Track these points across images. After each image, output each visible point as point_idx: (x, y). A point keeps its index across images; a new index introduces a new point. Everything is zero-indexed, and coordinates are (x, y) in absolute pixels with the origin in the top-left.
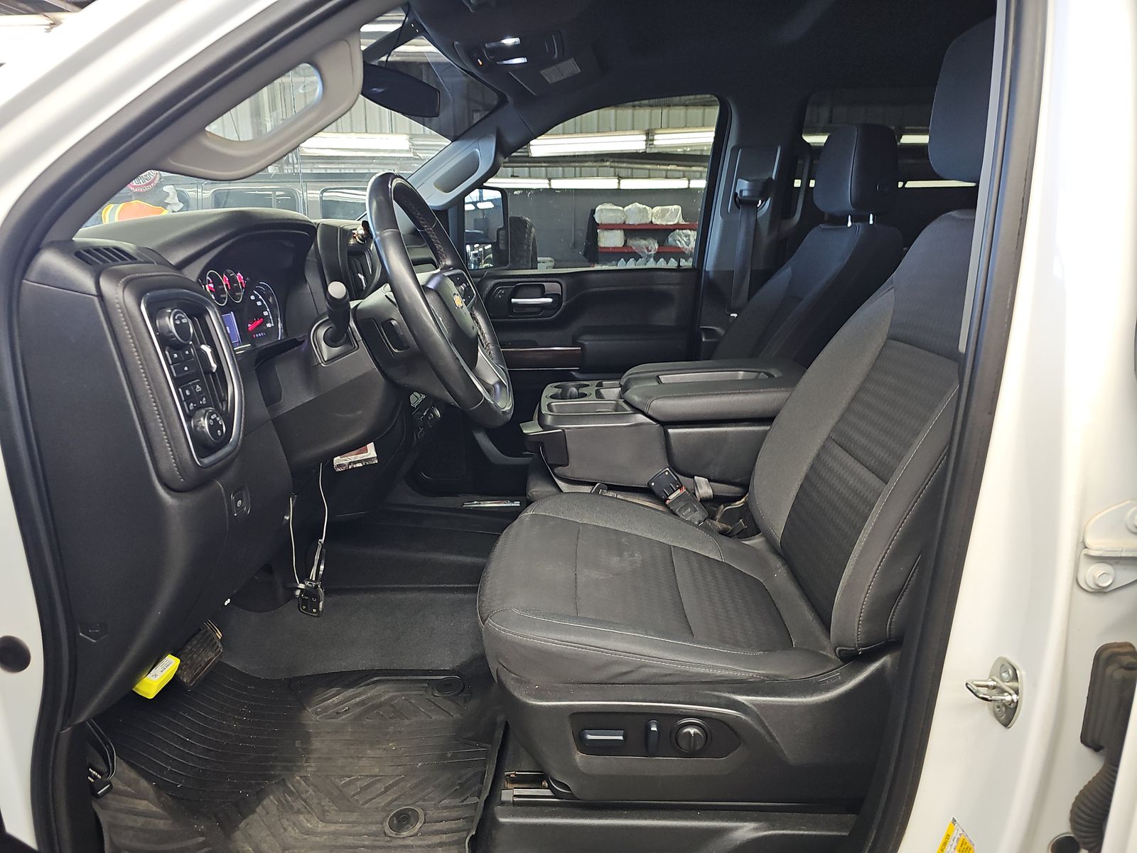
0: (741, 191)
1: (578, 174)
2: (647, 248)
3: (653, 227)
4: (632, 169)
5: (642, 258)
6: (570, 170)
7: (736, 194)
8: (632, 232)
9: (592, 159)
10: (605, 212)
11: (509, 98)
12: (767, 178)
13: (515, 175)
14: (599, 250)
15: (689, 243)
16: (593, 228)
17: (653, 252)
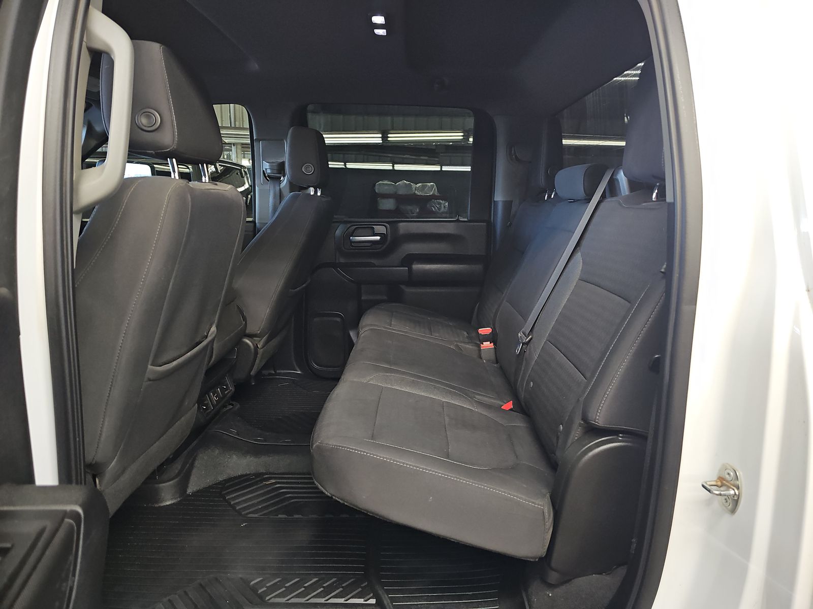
2: (412, 211)
3: (416, 197)
7: (264, 171)
8: (401, 200)
10: (382, 186)
15: (441, 208)
16: (375, 197)
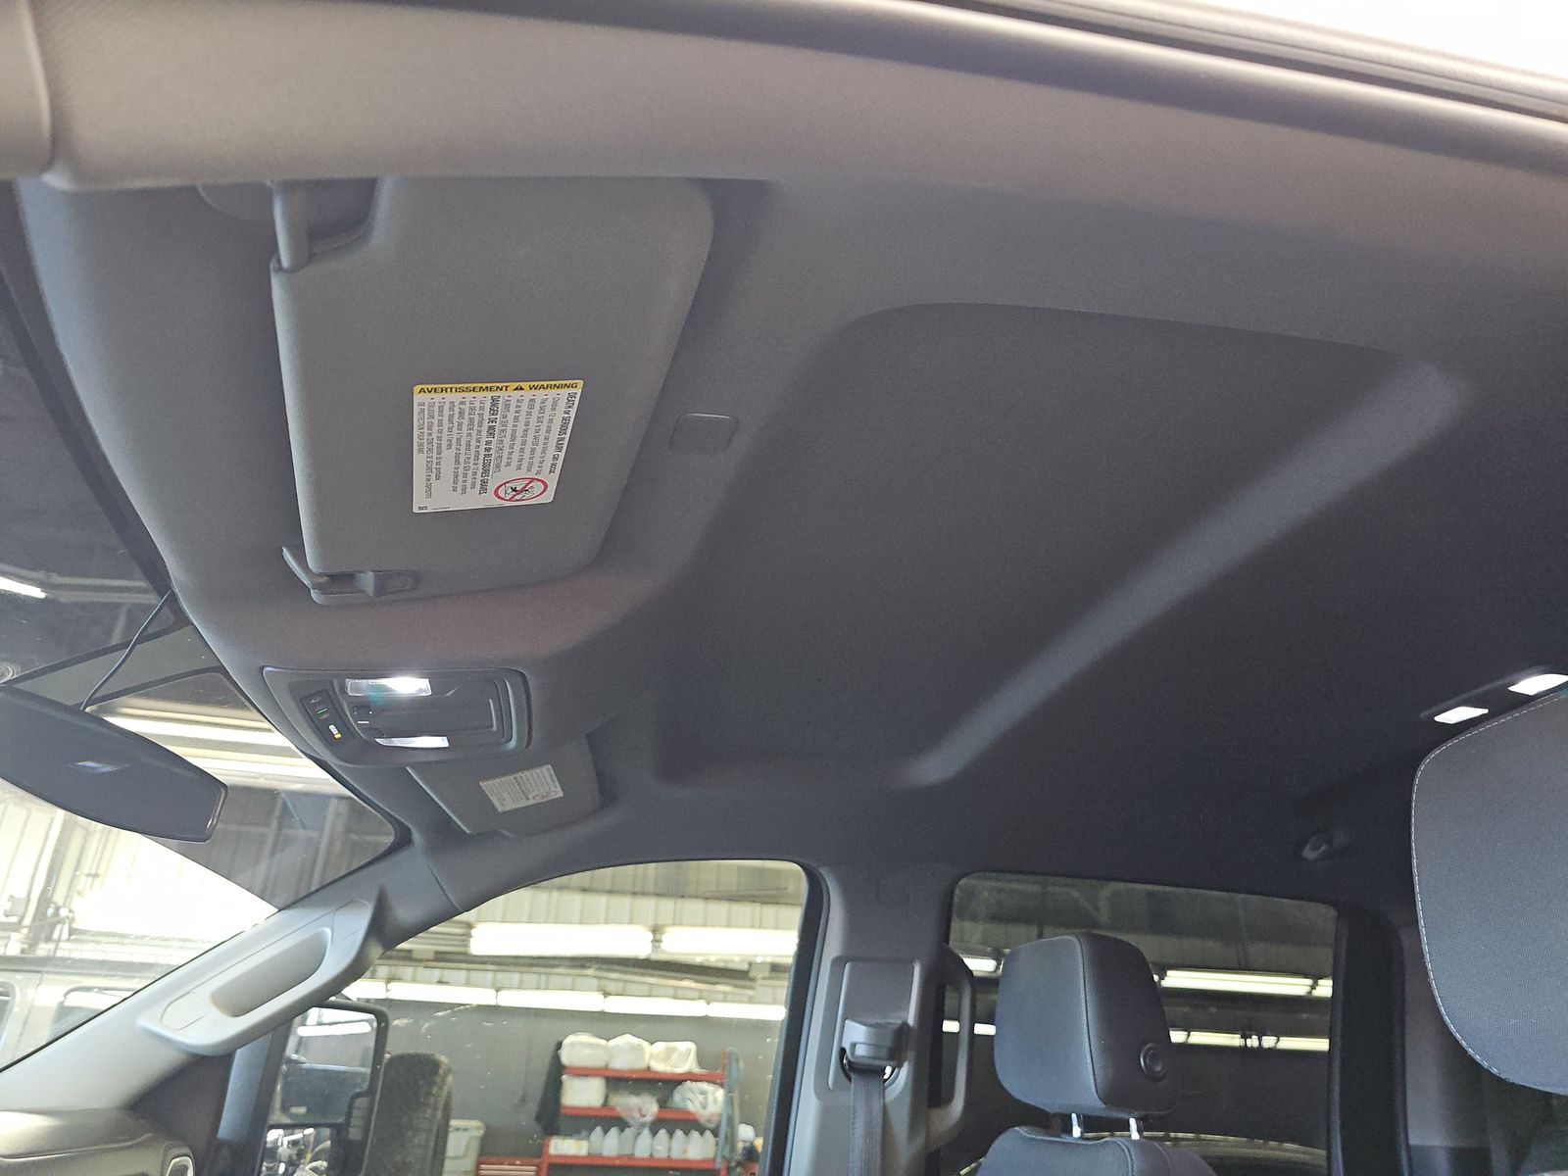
0: (854, 1045)
1: (542, 985)
2: (640, 1110)
3: (650, 1076)
4: (625, 981)
5: (629, 1127)
6: (531, 978)
7: (843, 1051)
8: (617, 1082)
9: (567, 963)
10: (578, 1048)
11: (416, 836)
12: (900, 1022)
13: (445, 980)
14: (563, 1111)
16: (557, 1071)
17: (649, 1119)
